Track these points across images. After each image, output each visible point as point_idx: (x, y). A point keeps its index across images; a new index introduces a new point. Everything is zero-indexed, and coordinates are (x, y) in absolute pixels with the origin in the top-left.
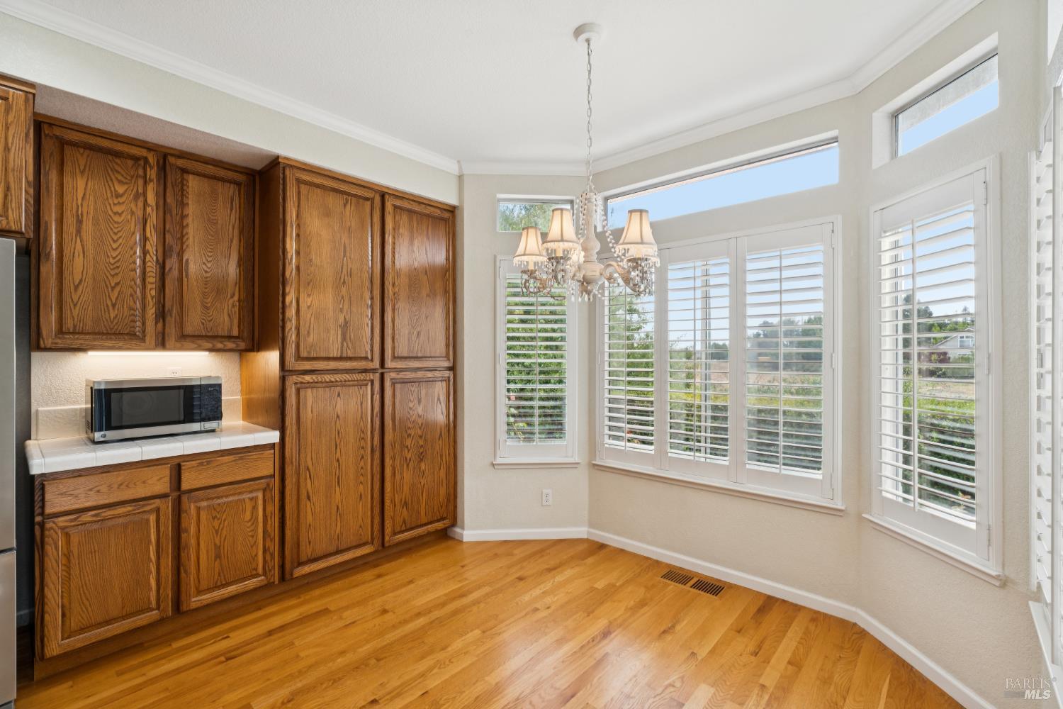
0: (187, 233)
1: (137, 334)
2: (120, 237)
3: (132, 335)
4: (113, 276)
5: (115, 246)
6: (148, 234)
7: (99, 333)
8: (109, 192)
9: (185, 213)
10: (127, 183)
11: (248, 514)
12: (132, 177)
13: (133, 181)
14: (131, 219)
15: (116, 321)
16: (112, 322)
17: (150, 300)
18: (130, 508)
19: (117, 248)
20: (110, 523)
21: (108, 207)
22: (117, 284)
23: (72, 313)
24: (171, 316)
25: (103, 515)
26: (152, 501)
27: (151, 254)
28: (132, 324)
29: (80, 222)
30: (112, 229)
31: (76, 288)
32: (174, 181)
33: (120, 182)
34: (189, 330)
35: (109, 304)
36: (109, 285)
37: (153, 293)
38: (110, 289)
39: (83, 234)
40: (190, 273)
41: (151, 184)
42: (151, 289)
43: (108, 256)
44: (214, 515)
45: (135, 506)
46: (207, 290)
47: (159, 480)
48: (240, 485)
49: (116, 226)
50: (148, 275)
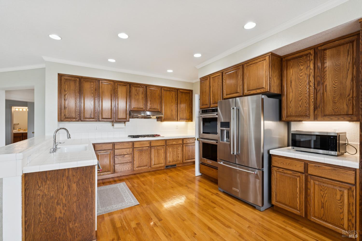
0: (326, 74)
1: (308, 115)
2: (302, 84)
3: (306, 116)
4: (300, 97)
5: (300, 87)
6: (311, 80)
7: (296, 116)
8: (299, 70)
9: (325, 66)
10: (304, 65)
11: (338, 197)
12: (305, 62)
13: (306, 63)
14: (305, 76)
15: (301, 112)
16: (300, 112)
17: (312, 103)
18: (291, 173)
19: (301, 88)
20: (286, 175)
21: (298, 75)
22: (301, 99)
23: (289, 110)
24: (319, 108)
25: (284, 171)
26: (298, 173)
27: (312, 86)
28: (306, 112)
29: (291, 82)
30: (299, 82)
31: (290, 102)
32: (320, 56)
33: (302, 65)
34: (327, 113)
35: (299, 106)
36: (299, 100)
37: (313, 100)
38: (299, 101)
39: (292, 86)
40: (327, 90)
41: (312, 61)
42: (312, 99)
43: (299, 91)
44: (321, 189)
45: (293, 172)
46: (335, 95)
47: (300, 166)
48: (334, 182)
49: (301, 80)
50: (311, 94)
